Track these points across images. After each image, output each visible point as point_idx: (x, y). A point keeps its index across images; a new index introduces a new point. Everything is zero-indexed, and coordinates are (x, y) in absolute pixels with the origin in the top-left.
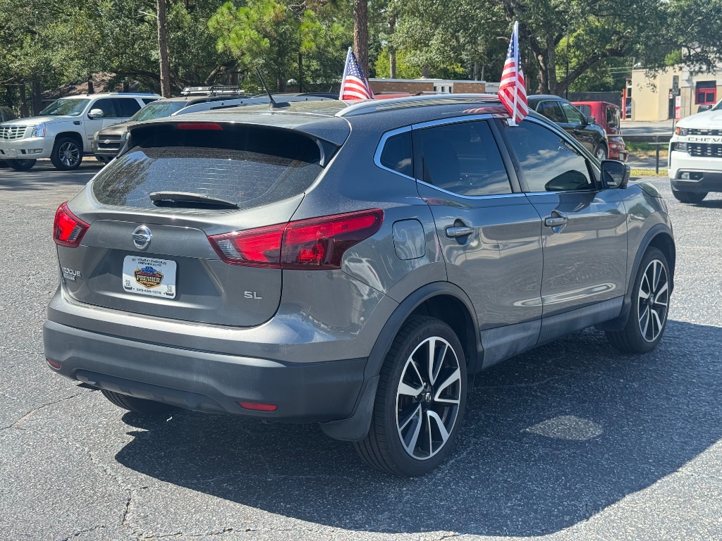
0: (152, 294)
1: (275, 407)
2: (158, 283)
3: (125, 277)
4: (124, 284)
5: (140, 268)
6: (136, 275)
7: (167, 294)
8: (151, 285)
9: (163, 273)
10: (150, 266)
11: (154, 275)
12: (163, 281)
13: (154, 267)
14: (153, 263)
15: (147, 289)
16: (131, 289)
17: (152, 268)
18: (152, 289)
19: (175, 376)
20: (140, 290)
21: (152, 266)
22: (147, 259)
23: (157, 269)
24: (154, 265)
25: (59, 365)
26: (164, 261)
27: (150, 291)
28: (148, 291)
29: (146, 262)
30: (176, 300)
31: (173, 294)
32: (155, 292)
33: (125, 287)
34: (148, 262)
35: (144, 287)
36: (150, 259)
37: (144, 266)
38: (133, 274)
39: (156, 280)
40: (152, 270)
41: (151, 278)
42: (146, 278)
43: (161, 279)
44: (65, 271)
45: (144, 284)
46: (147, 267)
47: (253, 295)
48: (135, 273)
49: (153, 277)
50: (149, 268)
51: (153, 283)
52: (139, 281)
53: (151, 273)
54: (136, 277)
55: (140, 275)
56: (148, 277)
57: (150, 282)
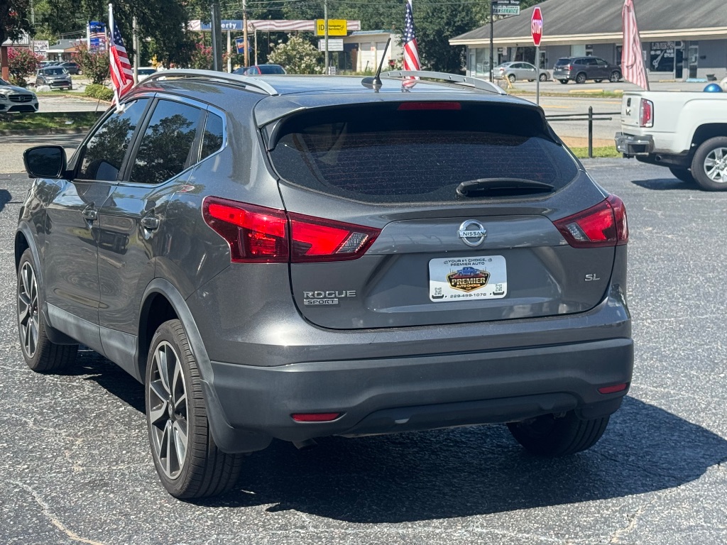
0: (473, 298)
1: (625, 386)
2: (482, 284)
3: (434, 285)
4: (432, 293)
5: (455, 271)
6: (450, 279)
7: (494, 294)
8: (473, 288)
9: (488, 271)
10: (469, 266)
11: (476, 276)
12: (490, 280)
13: (475, 267)
14: (471, 263)
15: (465, 293)
16: (442, 297)
17: (471, 268)
18: (473, 292)
19: (537, 379)
20: (455, 296)
21: (471, 266)
22: (461, 259)
23: (480, 267)
24: (473, 264)
25: (336, 415)
26: (487, 258)
27: (471, 295)
28: (467, 296)
29: (462, 263)
30: (509, 298)
31: (503, 293)
32: (478, 295)
33: (433, 297)
34: (465, 262)
35: (461, 292)
36: (467, 258)
37: (461, 268)
38: (446, 278)
39: (479, 280)
40: (472, 270)
41: (472, 279)
42: (466, 281)
43: (486, 278)
44: (313, 295)
45: (461, 288)
46: (464, 269)
47: (593, 276)
48: (449, 277)
49: (475, 278)
50: (467, 268)
51: (475, 285)
52: (455, 285)
53: (472, 274)
54: (451, 282)
55: (456, 279)
56: (468, 279)
57: (471, 284)
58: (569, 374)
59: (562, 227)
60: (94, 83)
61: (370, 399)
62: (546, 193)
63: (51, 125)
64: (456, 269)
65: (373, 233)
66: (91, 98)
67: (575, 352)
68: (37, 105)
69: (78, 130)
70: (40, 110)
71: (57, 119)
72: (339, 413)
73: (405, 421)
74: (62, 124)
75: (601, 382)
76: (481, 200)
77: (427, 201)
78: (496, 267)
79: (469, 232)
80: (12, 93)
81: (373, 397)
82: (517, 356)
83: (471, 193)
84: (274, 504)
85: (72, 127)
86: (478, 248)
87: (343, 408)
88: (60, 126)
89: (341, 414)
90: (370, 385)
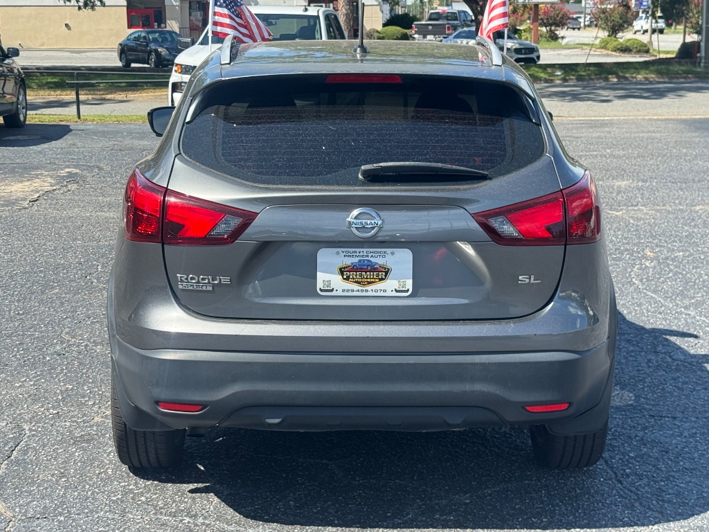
0: (369, 294)
1: (567, 405)
2: (381, 279)
3: (322, 278)
4: (320, 285)
6: (342, 271)
7: (396, 291)
8: (369, 283)
9: (389, 265)
10: (367, 258)
12: (391, 275)
13: (373, 260)
14: (370, 255)
15: (360, 288)
16: (332, 290)
17: (369, 261)
18: (369, 288)
19: (437, 390)
20: (348, 291)
21: (369, 259)
22: (358, 250)
23: (379, 261)
24: (372, 256)
25: (200, 407)
26: (389, 251)
27: (367, 291)
28: (362, 291)
29: (358, 254)
30: (413, 297)
31: (408, 290)
32: (376, 291)
33: (321, 290)
34: (362, 254)
35: (355, 287)
36: (365, 250)
37: (356, 260)
38: (337, 271)
39: (378, 275)
40: (369, 263)
41: (368, 273)
42: (361, 275)
43: (386, 273)
44: (187, 279)
45: (355, 282)
46: (360, 261)
47: (530, 278)
48: (340, 269)
49: (373, 272)
50: (364, 261)
51: (373, 280)
52: (347, 279)
53: (369, 268)
54: (343, 275)
55: (350, 272)
56: (364, 273)
57: (367, 278)
58: (479, 387)
59: (484, 220)
60: (609, 36)
61: (234, 394)
62: (476, 181)
63: (542, 75)
64: (349, 261)
65: (248, 218)
66: (603, 50)
67: (489, 363)
68: (538, 57)
69: (565, 80)
70: (541, 62)
71: (549, 70)
72: (203, 405)
73: (277, 421)
74: (552, 74)
75: (526, 400)
76: (385, 186)
77: (320, 184)
78: (401, 262)
79: (359, 221)
80: (517, 46)
81: (238, 392)
82: (412, 362)
83: (375, 178)
84: (205, 485)
85: (560, 77)
86: (371, 240)
87: (205, 401)
88: (549, 76)
89: (205, 407)
90: (234, 380)
